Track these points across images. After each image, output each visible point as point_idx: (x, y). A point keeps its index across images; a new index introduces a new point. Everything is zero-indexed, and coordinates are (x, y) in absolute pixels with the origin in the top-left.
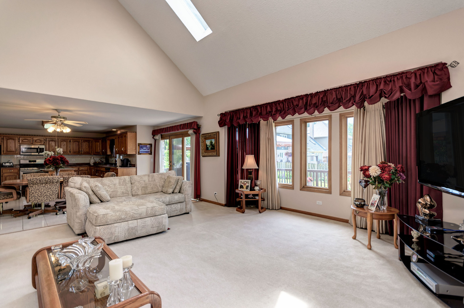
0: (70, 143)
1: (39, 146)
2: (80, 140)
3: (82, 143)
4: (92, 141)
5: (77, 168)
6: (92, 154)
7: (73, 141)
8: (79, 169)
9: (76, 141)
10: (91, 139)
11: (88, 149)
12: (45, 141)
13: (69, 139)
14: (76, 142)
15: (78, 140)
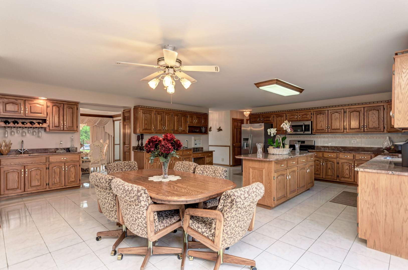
0: (345, 114)
1: (305, 123)
2: (362, 109)
3: (365, 114)
4: (385, 107)
5: (353, 155)
6: (385, 131)
7: (349, 112)
8: (354, 156)
9: (355, 111)
10: (382, 104)
11: (377, 122)
12: (312, 116)
13: (344, 109)
14: (355, 113)
15: (358, 109)
